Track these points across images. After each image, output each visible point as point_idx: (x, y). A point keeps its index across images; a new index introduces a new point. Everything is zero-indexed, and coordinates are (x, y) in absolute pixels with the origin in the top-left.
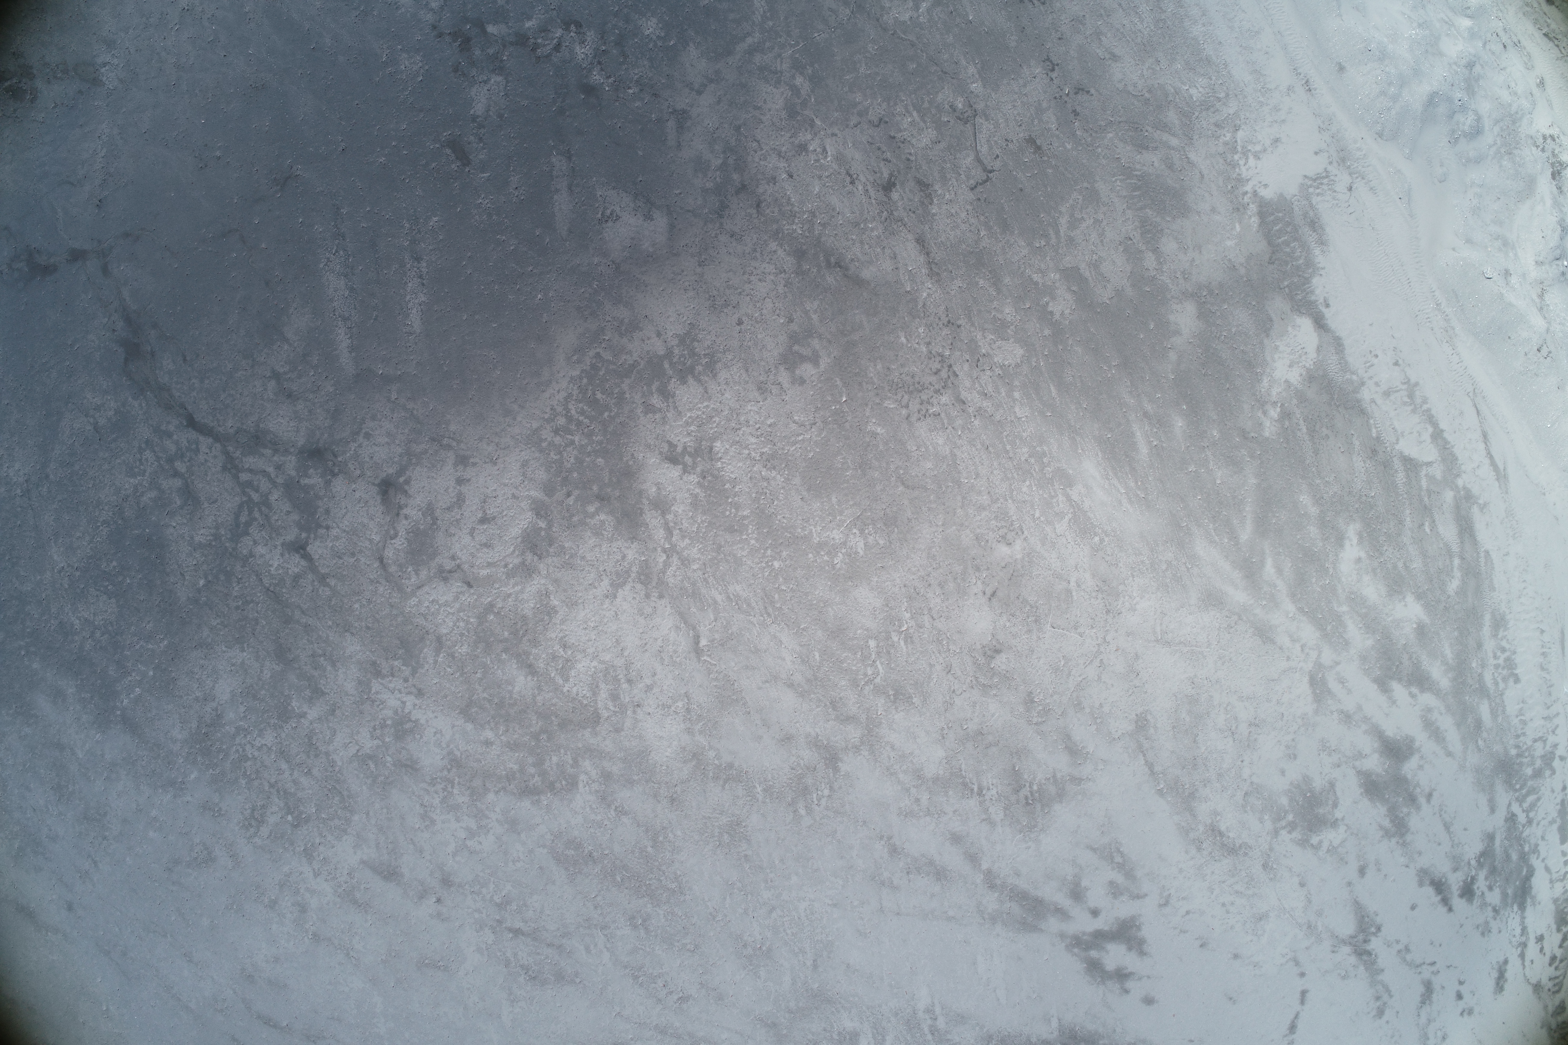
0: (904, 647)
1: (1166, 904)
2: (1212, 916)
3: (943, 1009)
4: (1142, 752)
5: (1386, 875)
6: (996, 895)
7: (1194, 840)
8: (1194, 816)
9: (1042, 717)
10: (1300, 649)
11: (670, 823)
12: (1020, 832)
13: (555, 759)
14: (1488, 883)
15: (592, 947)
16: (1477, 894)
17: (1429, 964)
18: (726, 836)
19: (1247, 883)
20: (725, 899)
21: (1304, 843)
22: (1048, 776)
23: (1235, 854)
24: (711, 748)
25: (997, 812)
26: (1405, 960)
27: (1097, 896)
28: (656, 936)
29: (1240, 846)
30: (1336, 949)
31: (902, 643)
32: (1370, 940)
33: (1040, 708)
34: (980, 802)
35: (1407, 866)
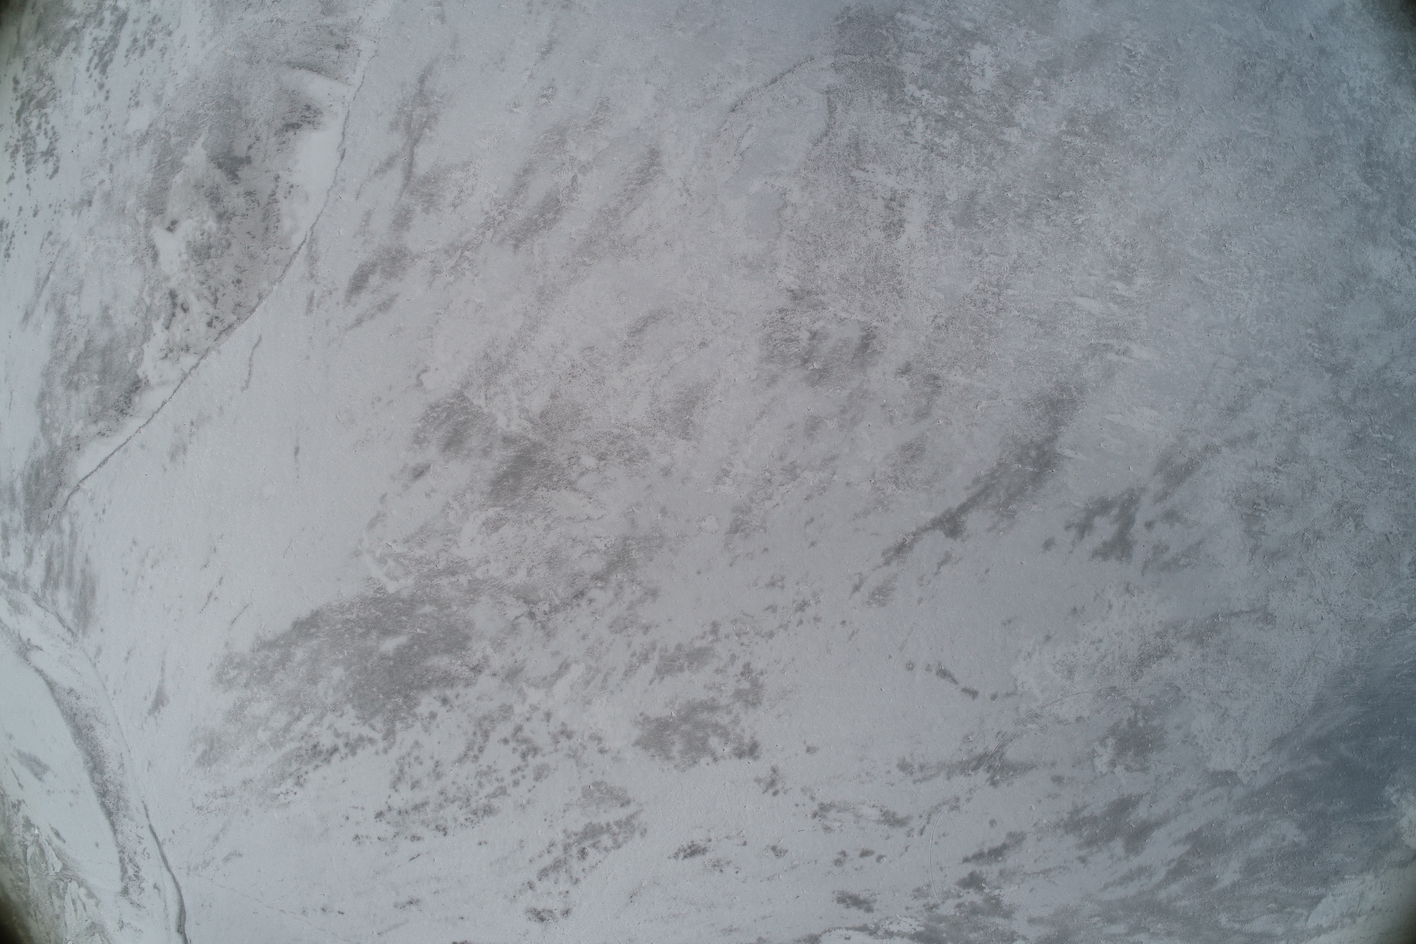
0: (1382, 459)
1: (1127, 590)
2: (1096, 628)
3: (1124, 363)
4: (1250, 612)
5: (1040, 801)
6: (1199, 449)
7: (1167, 632)
8: (1185, 639)
9: (1306, 540)
10: (1255, 770)
11: (1329, 232)
12: (1237, 489)
13: (1385, 178)
14: (967, 903)
15: (1258, 124)
17: (924, 827)
18: (1310, 266)
19: (1107, 668)
20: (1268, 240)
21: (1113, 731)
22: (1266, 528)
23: (1138, 664)
24: (1367, 289)
25: (1258, 477)
26: (944, 803)
27: (1163, 532)
28: (1255, 174)
29: (1141, 671)
30: (1000, 736)
31: (1385, 459)
32: (988, 772)
33: (1312, 542)
34: (1270, 467)
35: (1035, 825)
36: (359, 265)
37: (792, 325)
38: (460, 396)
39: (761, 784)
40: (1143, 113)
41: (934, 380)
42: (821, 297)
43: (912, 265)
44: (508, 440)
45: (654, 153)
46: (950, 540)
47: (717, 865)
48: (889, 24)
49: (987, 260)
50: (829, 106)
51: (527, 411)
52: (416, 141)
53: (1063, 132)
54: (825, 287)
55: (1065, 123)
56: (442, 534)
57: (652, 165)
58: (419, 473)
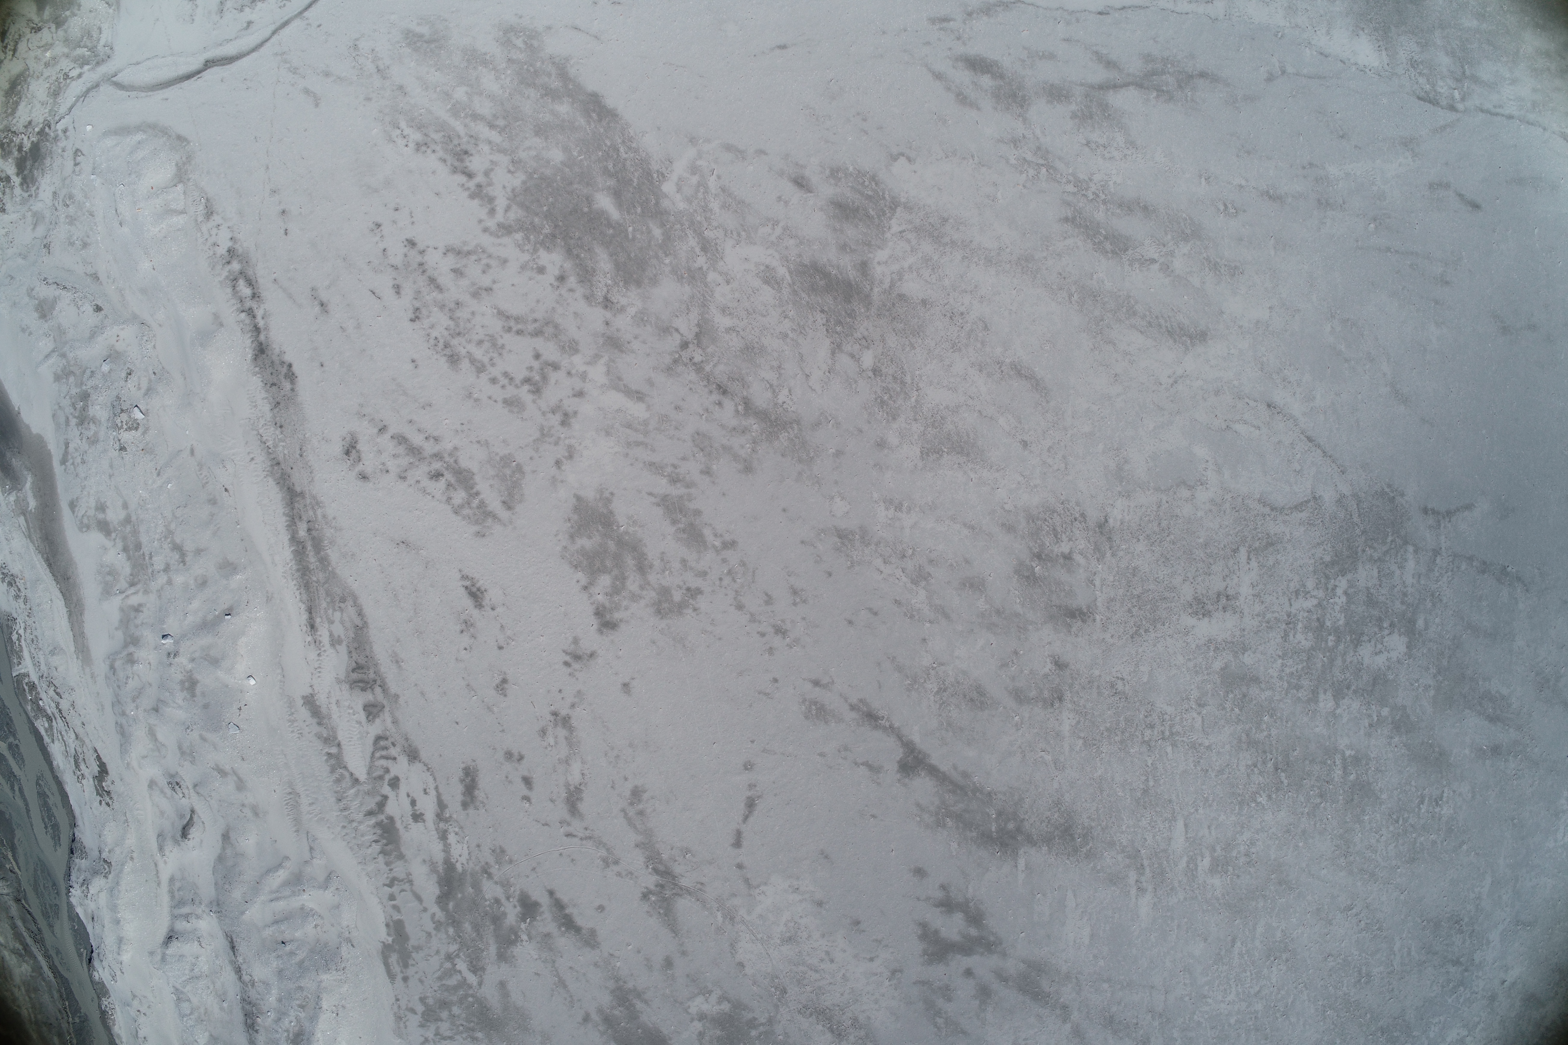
1: (894, 972)
2: (845, 951)
3: (1129, 892)
5: (639, 952)
6: (1062, 1000)
7: (860, 1029)
14: (502, 909)
15: (1405, 955)
16: (515, 900)
17: (574, 836)
19: (805, 978)
20: (1292, 1002)
21: (738, 1006)
23: (818, 1009)
26: (608, 850)
27: (965, 990)
29: (811, 1015)
30: (699, 886)
32: (656, 886)
35: (612, 955)
36: (997, 61)
37: (1072, 531)
38: (894, 205)
39: (573, 646)
40: (1384, 831)
41: (1058, 697)
42: (1108, 554)
43: (1167, 638)
44: (864, 267)
45: (1202, 336)
46: (896, 767)
47: (468, 625)
48: (1398, 541)
49: (1195, 715)
50: (1302, 504)
51: (900, 280)
52: (1140, 86)
53: (1343, 754)
54: (1121, 554)
55: (1353, 753)
56: (743, 226)
57: (1191, 337)
58: (800, 183)
